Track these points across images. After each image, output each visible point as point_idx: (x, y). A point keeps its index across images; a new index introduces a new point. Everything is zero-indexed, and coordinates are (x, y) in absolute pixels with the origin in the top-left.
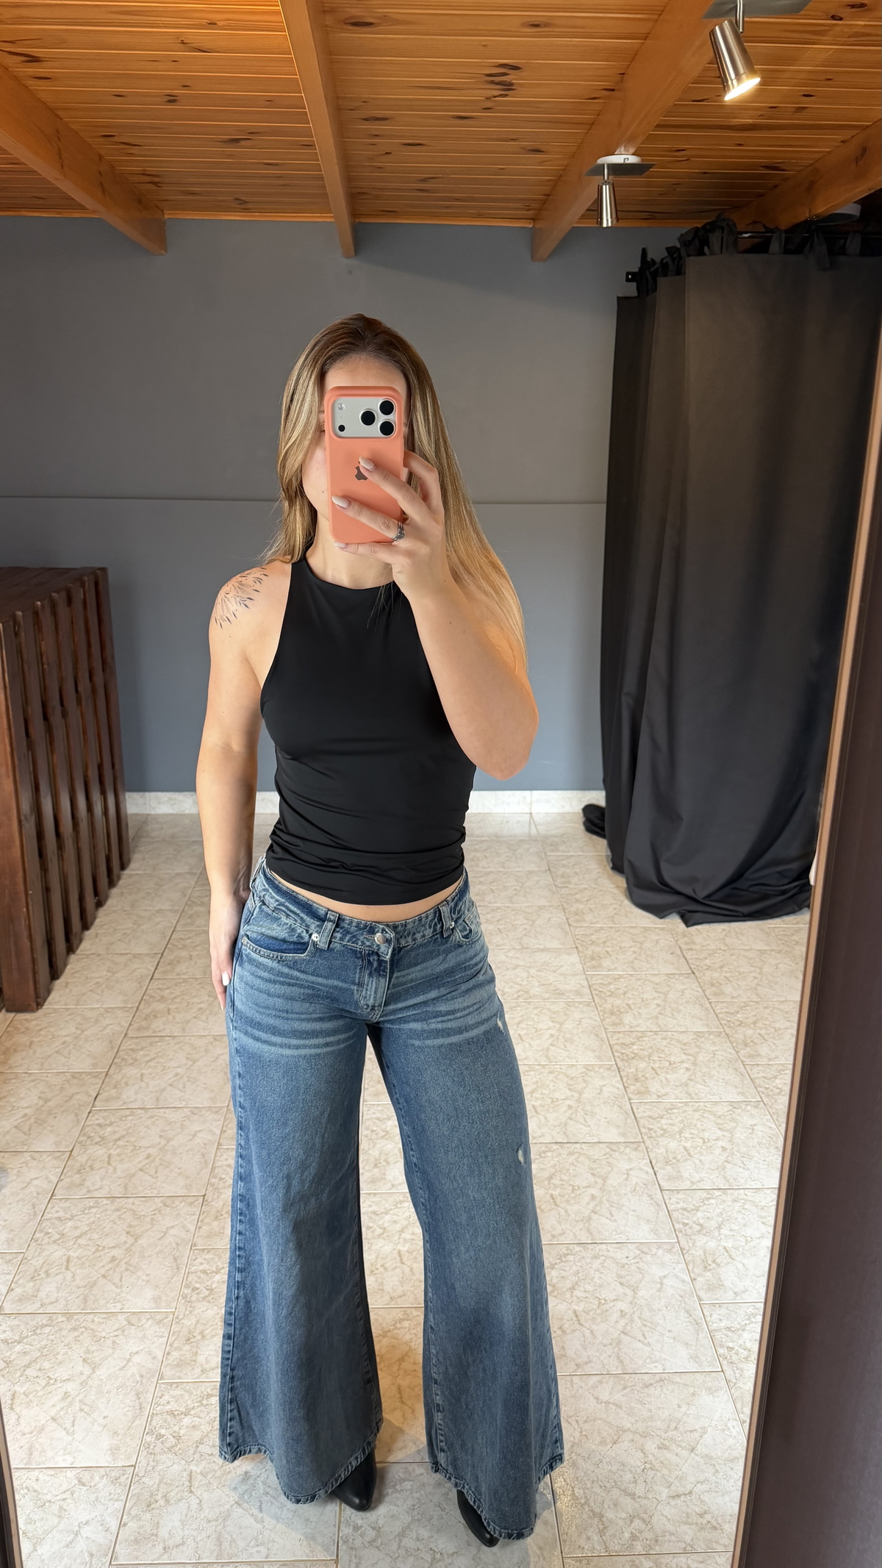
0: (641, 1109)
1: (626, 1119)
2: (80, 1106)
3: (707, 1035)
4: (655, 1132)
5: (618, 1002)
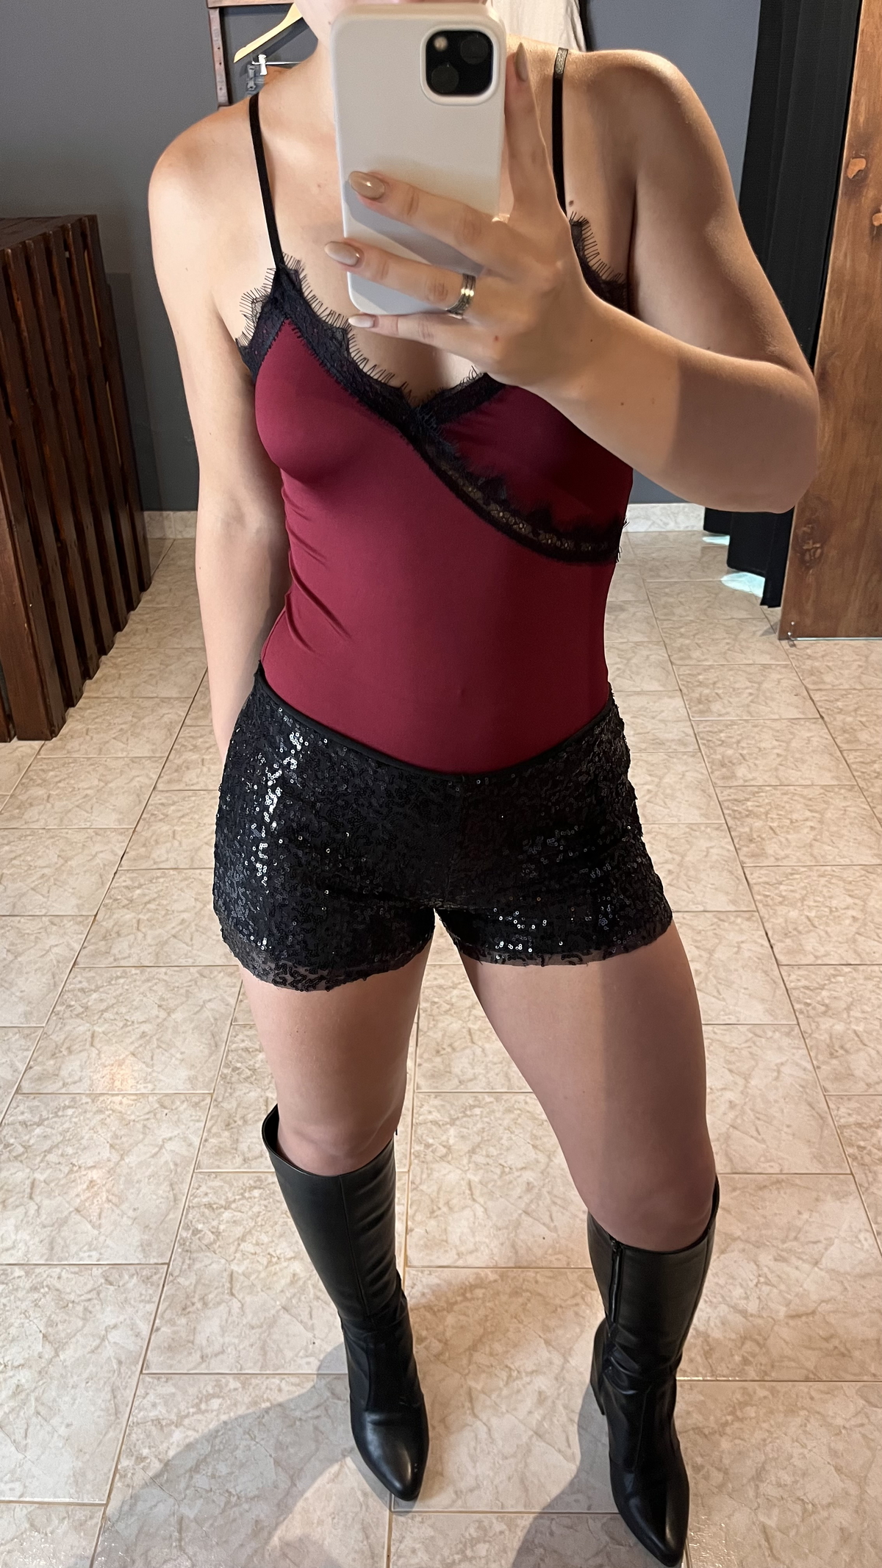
0: (756, 875)
1: (738, 885)
2: (104, 866)
3: (837, 790)
4: (772, 899)
5: (730, 752)
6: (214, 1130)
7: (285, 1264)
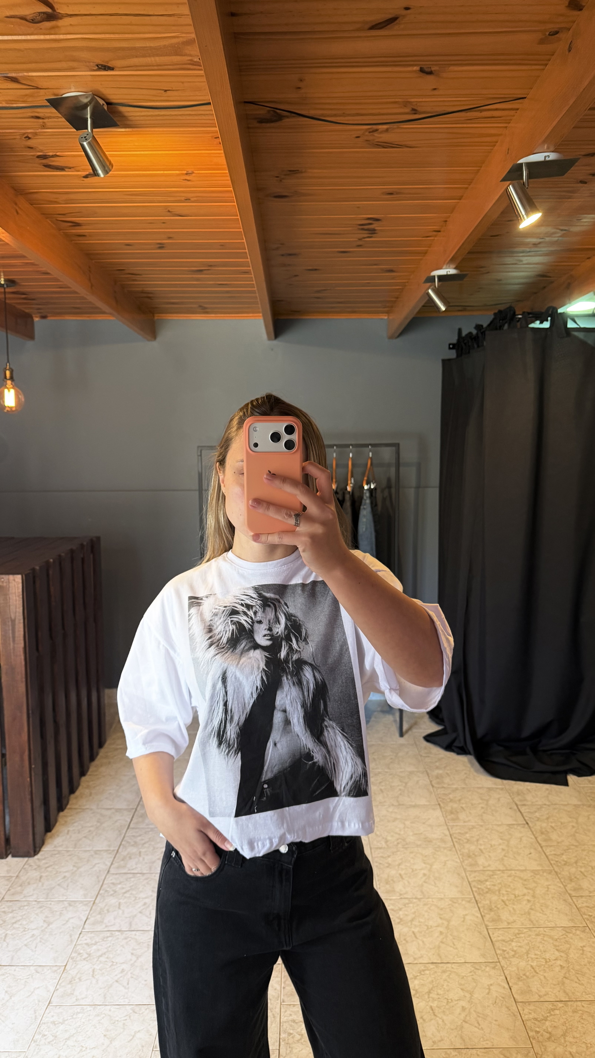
0: (496, 935)
1: (485, 942)
2: (74, 927)
3: (541, 873)
4: (508, 953)
5: (473, 848)
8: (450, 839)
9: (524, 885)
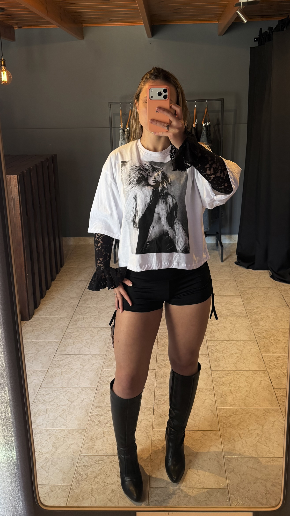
0: (266, 358)
1: (260, 361)
2: (51, 353)
4: (272, 366)
5: (257, 317)
6: (86, 441)
7: (110, 486)
8: (246, 313)
9: (283, 335)
